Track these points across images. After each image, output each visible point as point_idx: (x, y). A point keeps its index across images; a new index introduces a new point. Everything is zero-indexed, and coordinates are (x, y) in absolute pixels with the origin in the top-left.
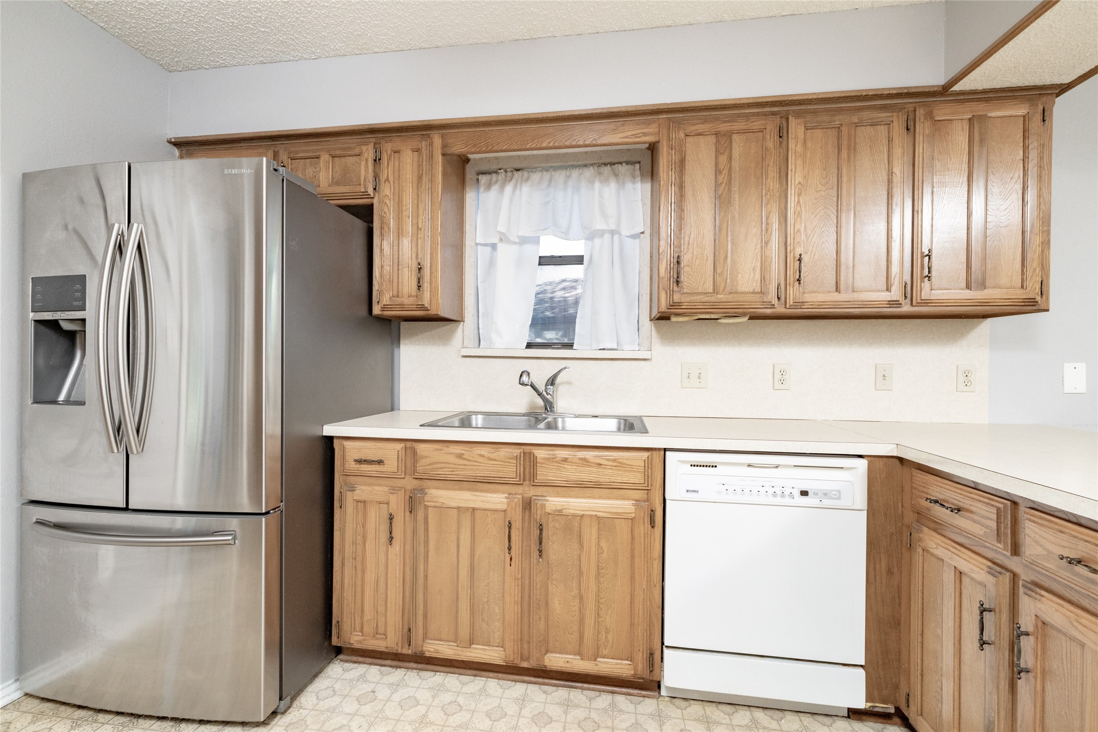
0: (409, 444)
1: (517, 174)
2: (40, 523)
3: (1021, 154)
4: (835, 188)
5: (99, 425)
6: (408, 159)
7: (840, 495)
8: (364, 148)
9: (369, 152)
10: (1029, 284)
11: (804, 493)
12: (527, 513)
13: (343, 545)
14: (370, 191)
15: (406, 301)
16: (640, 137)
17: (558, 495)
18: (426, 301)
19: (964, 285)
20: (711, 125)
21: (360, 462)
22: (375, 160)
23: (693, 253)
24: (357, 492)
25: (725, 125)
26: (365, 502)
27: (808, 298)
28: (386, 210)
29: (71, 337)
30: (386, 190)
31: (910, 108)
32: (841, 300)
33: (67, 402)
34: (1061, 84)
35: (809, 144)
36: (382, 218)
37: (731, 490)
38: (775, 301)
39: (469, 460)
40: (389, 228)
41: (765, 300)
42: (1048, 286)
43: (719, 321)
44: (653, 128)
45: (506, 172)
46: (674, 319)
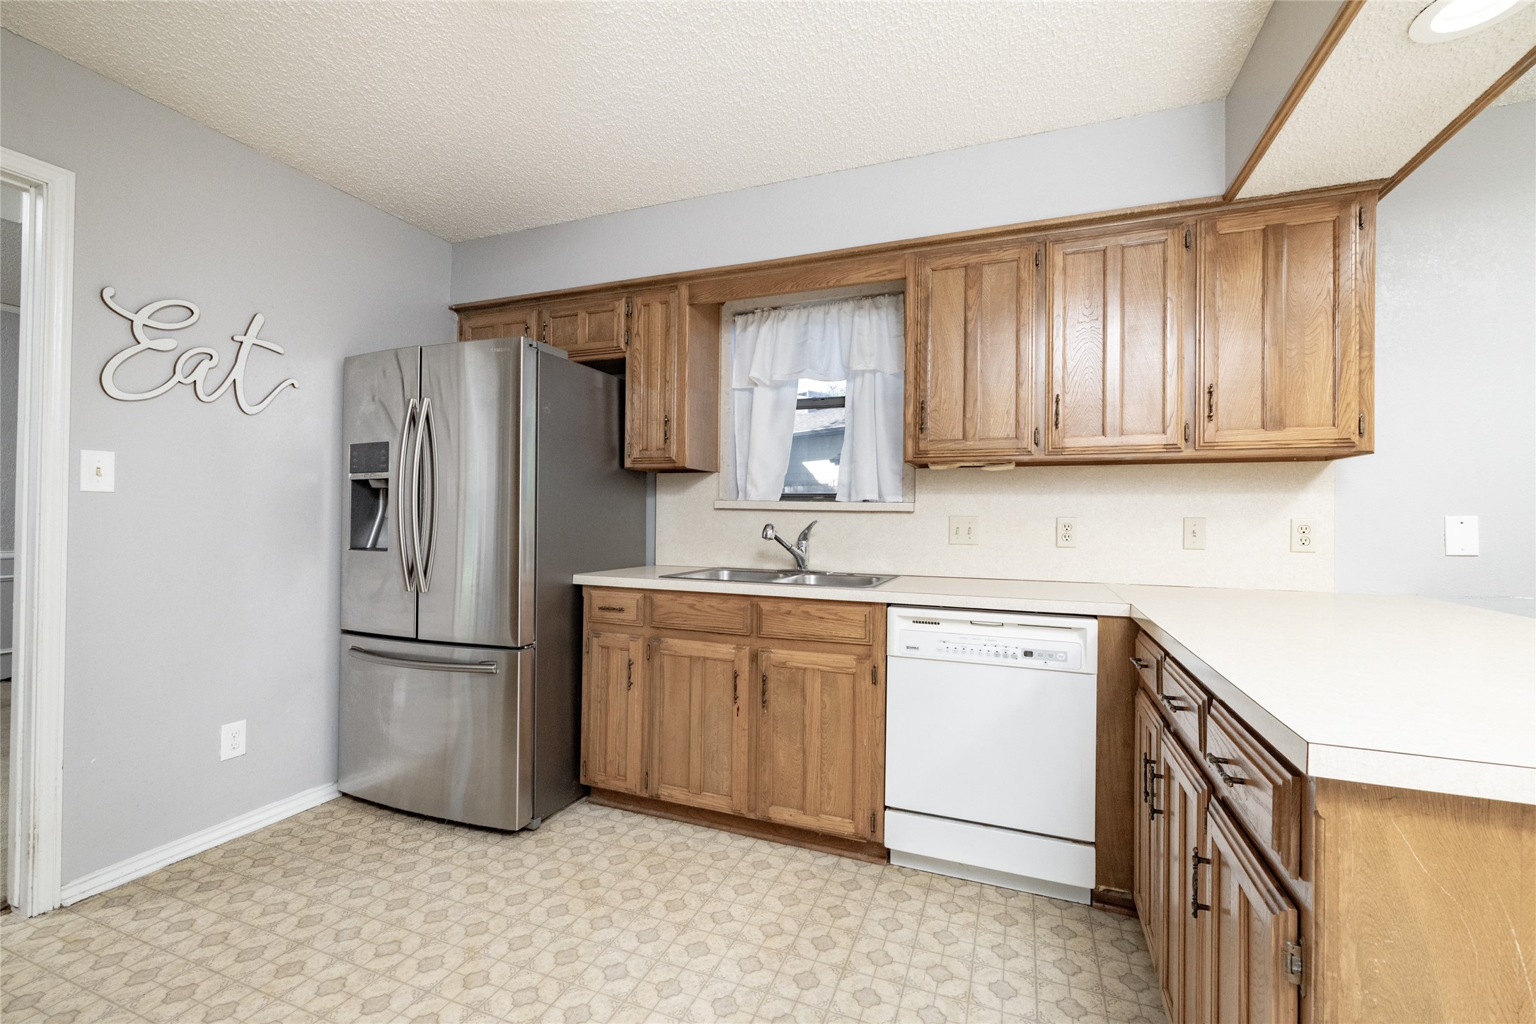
0: (648, 594)
1: (773, 313)
2: (354, 649)
3: (1331, 266)
4: (1101, 319)
5: (397, 568)
6: (658, 310)
7: (1066, 657)
8: (617, 304)
9: (621, 307)
10: (1342, 421)
11: (1028, 654)
12: (754, 664)
13: (589, 689)
14: (623, 346)
15: (655, 454)
16: (884, 275)
17: (783, 647)
18: (673, 455)
19: (1259, 424)
20: (959, 258)
21: (602, 609)
22: (627, 315)
23: (941, 397)
24: (602, 639)
25: (974, 256)
26: (608, 648)
27: (1070, 442)
28: (637, 364)
29: (375, 493)
30: (638, 344)
31: (1191, 221)
32: (1108, 444)
33: (374, 548)
34: (1381, 179)
35: (1070, 271)
36: (633, 371)
37: (952, 647)
38: (1032, 447)
39: (700, 611)
40: (639, 382)
41: (1020, 446)
42: (1371, 423)
43: (983, 468)
44: (897, 266)
45: (763, 311)
46: (932, 467)
